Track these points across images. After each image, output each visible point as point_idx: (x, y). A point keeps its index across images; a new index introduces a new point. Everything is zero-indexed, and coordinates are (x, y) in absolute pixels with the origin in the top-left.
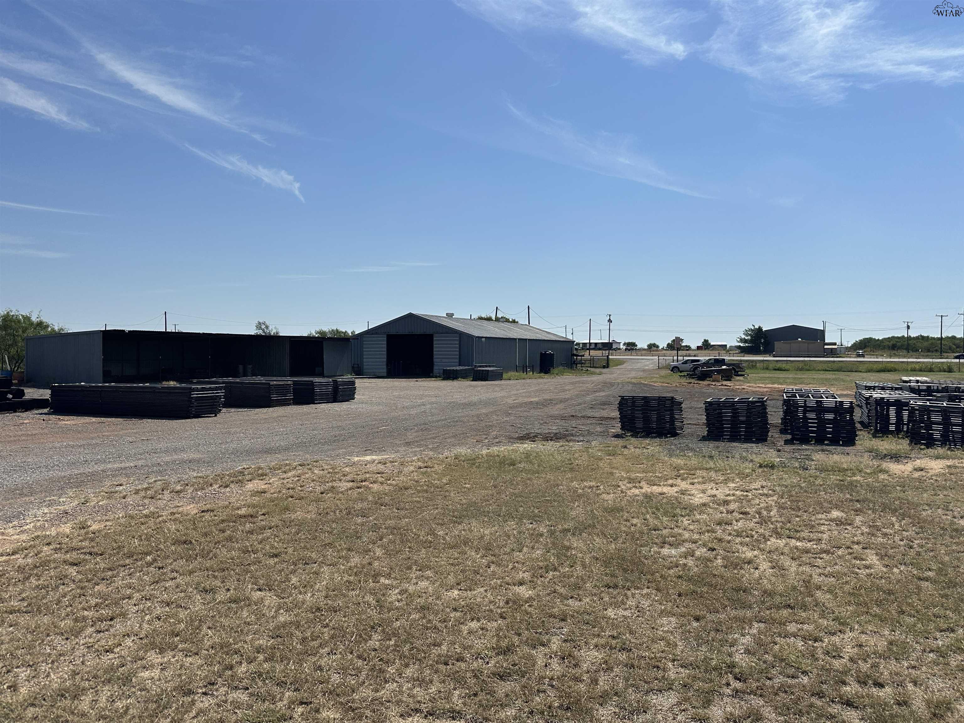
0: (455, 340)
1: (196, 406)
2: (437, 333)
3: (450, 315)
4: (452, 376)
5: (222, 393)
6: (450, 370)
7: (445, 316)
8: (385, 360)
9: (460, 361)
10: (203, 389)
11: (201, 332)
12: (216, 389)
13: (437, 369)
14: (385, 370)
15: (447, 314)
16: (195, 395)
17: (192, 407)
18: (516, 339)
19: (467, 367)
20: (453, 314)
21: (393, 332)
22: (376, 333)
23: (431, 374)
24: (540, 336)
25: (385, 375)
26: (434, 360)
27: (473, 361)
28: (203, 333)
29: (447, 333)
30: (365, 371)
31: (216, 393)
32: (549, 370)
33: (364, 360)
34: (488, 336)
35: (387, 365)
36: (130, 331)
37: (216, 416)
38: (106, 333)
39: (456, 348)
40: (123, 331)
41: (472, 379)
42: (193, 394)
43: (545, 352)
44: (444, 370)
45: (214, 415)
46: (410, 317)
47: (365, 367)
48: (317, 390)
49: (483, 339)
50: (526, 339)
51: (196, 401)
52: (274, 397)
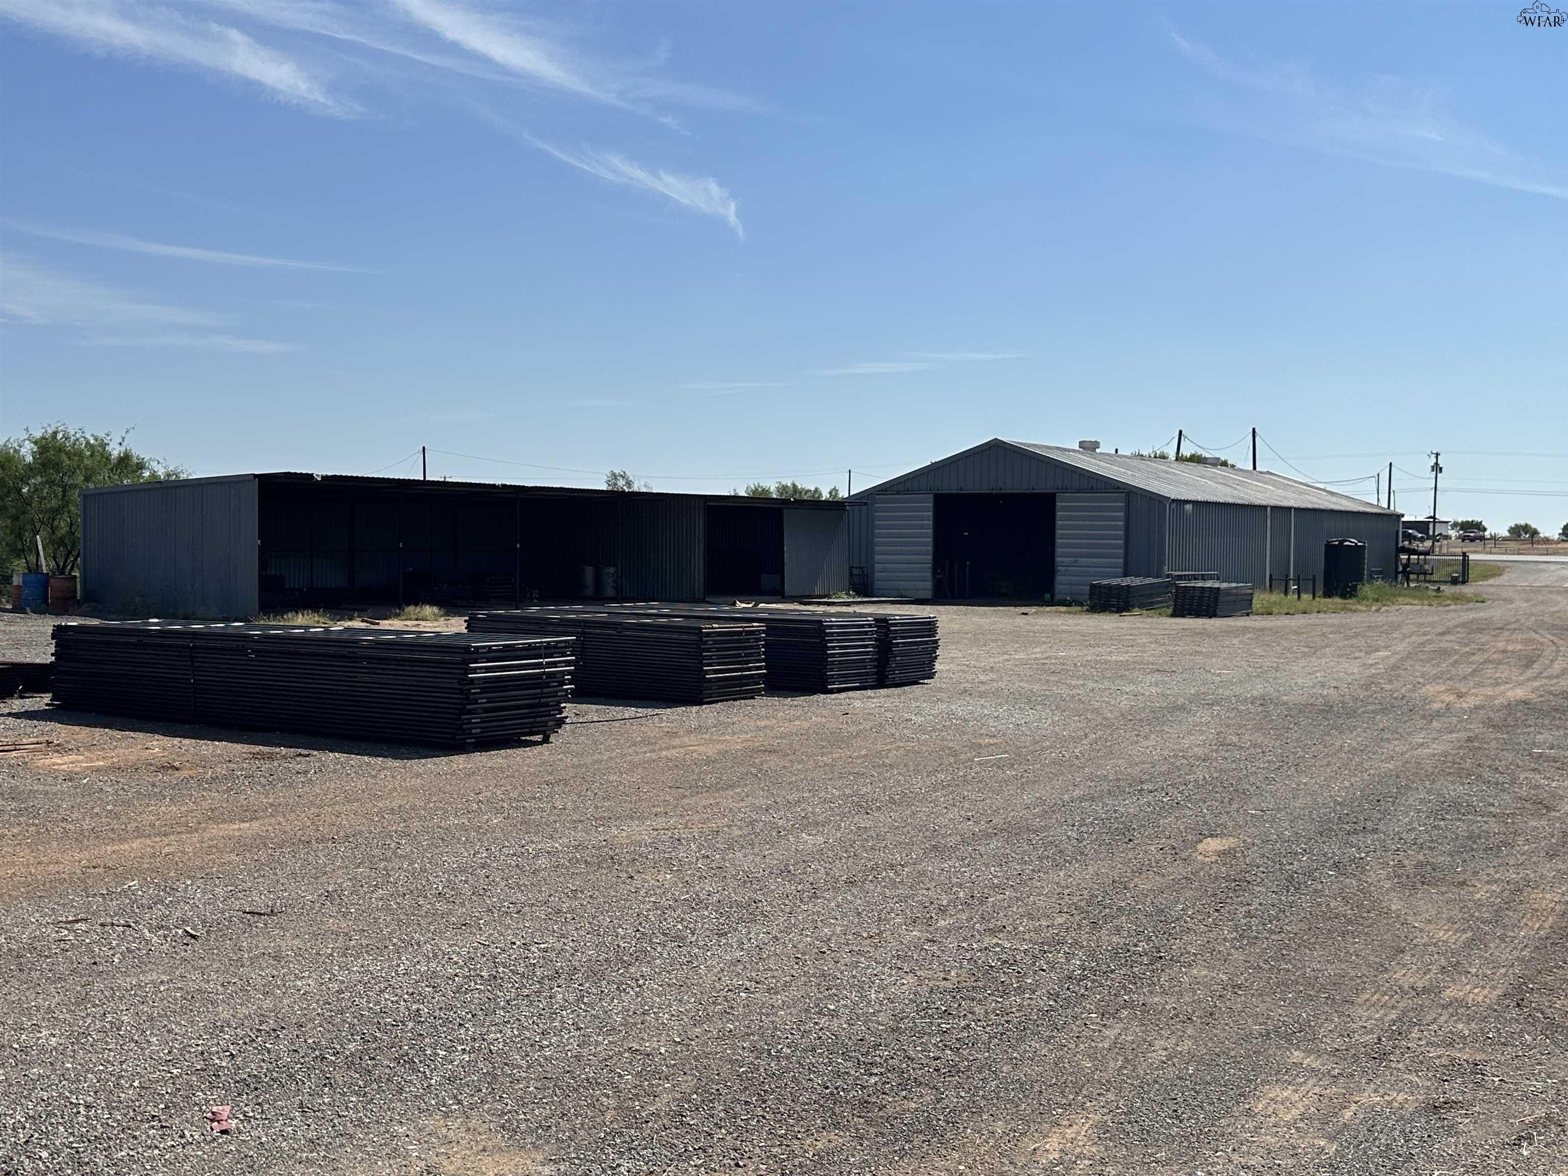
0: (1114, 509)
1: (487, 710)
2: (1066, 490)
3: (1089, 447)
4: (1114, 601)
5: (568, 663)
6: (1109, 587)
7: (1078, 448)
8: (930, 558)
9: (1126, 563)
10: (509, 652)
11: (498, 482)
12: (550, 651)
13: (1062, 585)
14: (929, 585)
15: (1082, 444)
16: (481, 671)
17: (470, 712)
18: (1265, 507)
19: (1151, 580)
20: (1096, 445)
21: (950, 487)
22: (908, 491)
23: (1047, 596)
24: (1315, 500)
25: (929, 594)
26: (1058, 559)
27: (1161, 563)
28: (504, 486)
29: (1092, 490)
30: (877, 584)
31: (550, 665)
32: (1354, 588)
33: (877, 557)
34: (1200, 498)
35: (935, 573)
36: (325, 478)
37: (546, 740)
38: (265, 481)
39: (1116, 528)
40: (311, 476)
41: (1170, 611)
42: (475, 671)
43: (1341, 542)
44: (1093, 587)
45: (538, 738)
46: (996, 448)
47: (877, 575)
48: (834, 650)
49: (1189, 507)
50: (1289, 509)
51: (484, 691)
52: (713, 672)
